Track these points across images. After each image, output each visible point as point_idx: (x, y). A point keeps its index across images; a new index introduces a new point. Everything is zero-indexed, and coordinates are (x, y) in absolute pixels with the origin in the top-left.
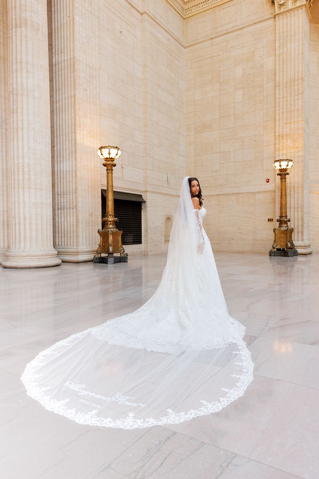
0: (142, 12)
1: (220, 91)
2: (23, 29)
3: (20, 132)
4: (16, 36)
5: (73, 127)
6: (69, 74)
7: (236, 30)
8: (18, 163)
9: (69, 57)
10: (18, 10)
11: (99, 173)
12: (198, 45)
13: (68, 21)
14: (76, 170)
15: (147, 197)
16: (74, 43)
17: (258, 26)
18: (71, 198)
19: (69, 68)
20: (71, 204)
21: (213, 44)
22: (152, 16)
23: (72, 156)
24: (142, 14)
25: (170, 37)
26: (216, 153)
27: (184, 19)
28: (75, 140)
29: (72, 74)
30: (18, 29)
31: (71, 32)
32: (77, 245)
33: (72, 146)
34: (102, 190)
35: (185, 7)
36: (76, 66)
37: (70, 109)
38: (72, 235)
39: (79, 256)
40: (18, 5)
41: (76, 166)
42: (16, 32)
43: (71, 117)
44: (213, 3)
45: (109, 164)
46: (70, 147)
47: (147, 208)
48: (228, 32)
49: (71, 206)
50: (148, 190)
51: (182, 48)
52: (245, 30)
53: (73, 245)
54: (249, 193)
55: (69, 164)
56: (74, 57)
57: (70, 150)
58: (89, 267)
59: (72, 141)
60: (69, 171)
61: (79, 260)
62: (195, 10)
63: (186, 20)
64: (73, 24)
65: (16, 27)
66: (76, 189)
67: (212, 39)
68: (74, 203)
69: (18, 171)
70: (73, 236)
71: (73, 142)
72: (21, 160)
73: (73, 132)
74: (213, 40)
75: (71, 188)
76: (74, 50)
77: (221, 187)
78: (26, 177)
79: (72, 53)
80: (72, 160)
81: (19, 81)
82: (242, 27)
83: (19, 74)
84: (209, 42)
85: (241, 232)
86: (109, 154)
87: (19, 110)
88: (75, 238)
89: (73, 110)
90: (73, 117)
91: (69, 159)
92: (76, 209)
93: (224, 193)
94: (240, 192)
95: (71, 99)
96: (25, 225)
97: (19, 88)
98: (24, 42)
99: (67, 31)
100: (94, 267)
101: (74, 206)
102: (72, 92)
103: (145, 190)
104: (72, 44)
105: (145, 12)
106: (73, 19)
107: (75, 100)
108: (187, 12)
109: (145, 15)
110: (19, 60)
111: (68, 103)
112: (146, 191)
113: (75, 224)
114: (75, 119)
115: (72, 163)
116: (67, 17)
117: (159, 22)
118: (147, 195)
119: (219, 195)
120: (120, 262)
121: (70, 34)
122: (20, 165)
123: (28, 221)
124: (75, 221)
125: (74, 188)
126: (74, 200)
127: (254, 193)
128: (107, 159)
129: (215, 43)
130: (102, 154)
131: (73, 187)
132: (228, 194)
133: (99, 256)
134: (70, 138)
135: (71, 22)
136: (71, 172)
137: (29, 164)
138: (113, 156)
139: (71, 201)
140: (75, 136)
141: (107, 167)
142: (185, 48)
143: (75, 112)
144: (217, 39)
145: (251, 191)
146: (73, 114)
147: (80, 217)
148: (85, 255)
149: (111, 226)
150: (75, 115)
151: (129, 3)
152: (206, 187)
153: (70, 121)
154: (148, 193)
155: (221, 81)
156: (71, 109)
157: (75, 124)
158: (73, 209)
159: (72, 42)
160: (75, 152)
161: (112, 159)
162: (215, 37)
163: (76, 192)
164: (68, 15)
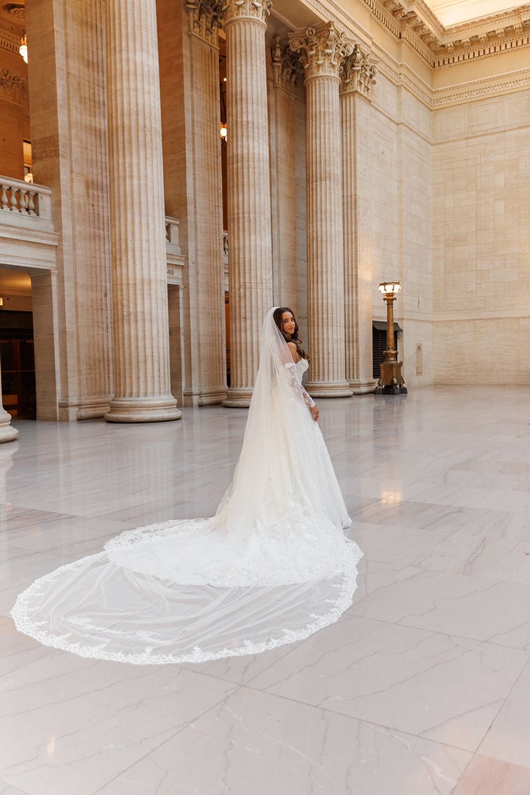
0: (398, 123)
1: (477, 200)
2: (328, 182)
3: (324, 275)
4: (321, 188)
5: (354, 263)
6: (349, 211)
7: (497, 133)
8: (323, 303)
9: (349, 194)
10: (323, 165)
11: (371, 305)
12: (450, 144)
13: (349, 158)
14: (357, 306)
15: (403, 325)
16: (355, 181)
17: (523, 131)
18: (351, 332)
19: (349, 205)
20: (351, 338)
21: (469, 145)
22: (406, 124)
23: (352, 290)
24: (397, 124)
25: (420, 140)
26: (472, 271)
27: (432, 111)
28: (356, 275)
29: (353, 211)
30: (323, 182)
31: (353, 170)
32: (357, 378)
33: (352, 281)
34: (373, 321)
35: (434, 97)
36: (358, 203)
37: (350, 244)
38: (351, 367)
39: (360, 388)
40: (322, 161)
41: (357, 301)
42: (321, 184)
43: (352, 252)
44: (468, 97)
45: (390, 299)
46: (350, 282)
47: (403, 337)
48: (486, 133)
49: (351, 340)
50: (405, 317)
51: (430, 146)
52: (508, 134)
53: (353, 378)
54: (511, 318)
55: (349, 298)
56: (355, 195)
57: (350, 285)
58: (370, 399)
59: (352, 275)
60: (349, 305)
61: (363, 392)
62: (445, 103)
63: (433, 112)
64: (355, 163)
65: (321, 180)
66: (357, 323)
67: (467, 138)
68: (355, 337)
69: (323, 310)
70: (353, 369)
71: (354, 277)
72: (325, 301)
73: (354, 267)
74: (469, 140)
75: (350, 322)
76: (355, 189)
77: (478, 311)
78: (330, 315)
79: (353, 190)
80: (352, 294)
81: (324, 229)
82: (503, 130)
83: (324, 223)
84: (464, 142)
85: (501, 361)
86: (393, 290)
87: (324, 256)
88: (355, 370)
89: (354, 246)
90: (354, 253)
91: (349, 293)
92: (357, 342)
93: (481, 317)
94: (501, 316)
95: (352, 235)
96: (328, 359)
97: (323, 236)
98: (328, 194)
99: (347, 168)
100: (375, 398)
101: (355, 339)
102: (353, 228)
103: (402, 317)
104: (353, 182)
105: (402, 123)
106: (355, 158)
107: (356, 237)
108: (435, 103)
109: (402, 126)
110: (323, 210)
111: (348, 238)
112: (403, 319)
113: (355, 357)
114: (356, 254)
115: (352, 297)
116: (347, 155)
117: (412, 127)
118: (403, 323)
119: (475, 320)
120: (402, 393)
121: (351, 172)
122: (325, 305)
123: (331, 356)
124: (355, 354)
125: (355, 322)
126: (355, 334)
127: (518, 318)
128: (389, 295)
129: (470, 144)
130: (385, 290)
131: (353, 321)
132: (486, 319)
133: (381, 387)
134: (350, 273)
135: (353, 160)
136: (350, 306)
137: (332, 304)
138: (396, 291)
139: (351, 335)
140: (356, 272)
141: (388, 302)
142: (432, 145)
143: (356, 248)
144: (473, 140)
145: (515, 316)
146: (354, 250)
147: (360, 350)
148: (364, 388)
149: (392, 359)
150: (356, 251)
151: (389, 118)
152: (458, 310)
153: (350, 256)
154: (404, 321)
155: (478, 188)
156: (352, 245)
157: (356, 260)
158: (353, 342)
159: (353, 180)
160: (356, 287)
161: (392, 294)
162: (471, 138)
163: (357, 326)
164: (348, 153)
